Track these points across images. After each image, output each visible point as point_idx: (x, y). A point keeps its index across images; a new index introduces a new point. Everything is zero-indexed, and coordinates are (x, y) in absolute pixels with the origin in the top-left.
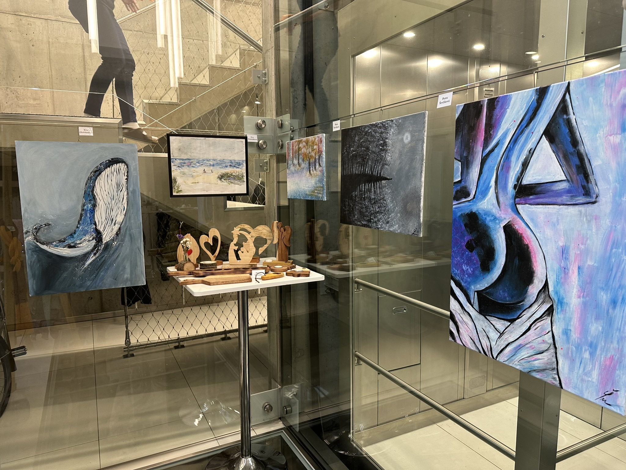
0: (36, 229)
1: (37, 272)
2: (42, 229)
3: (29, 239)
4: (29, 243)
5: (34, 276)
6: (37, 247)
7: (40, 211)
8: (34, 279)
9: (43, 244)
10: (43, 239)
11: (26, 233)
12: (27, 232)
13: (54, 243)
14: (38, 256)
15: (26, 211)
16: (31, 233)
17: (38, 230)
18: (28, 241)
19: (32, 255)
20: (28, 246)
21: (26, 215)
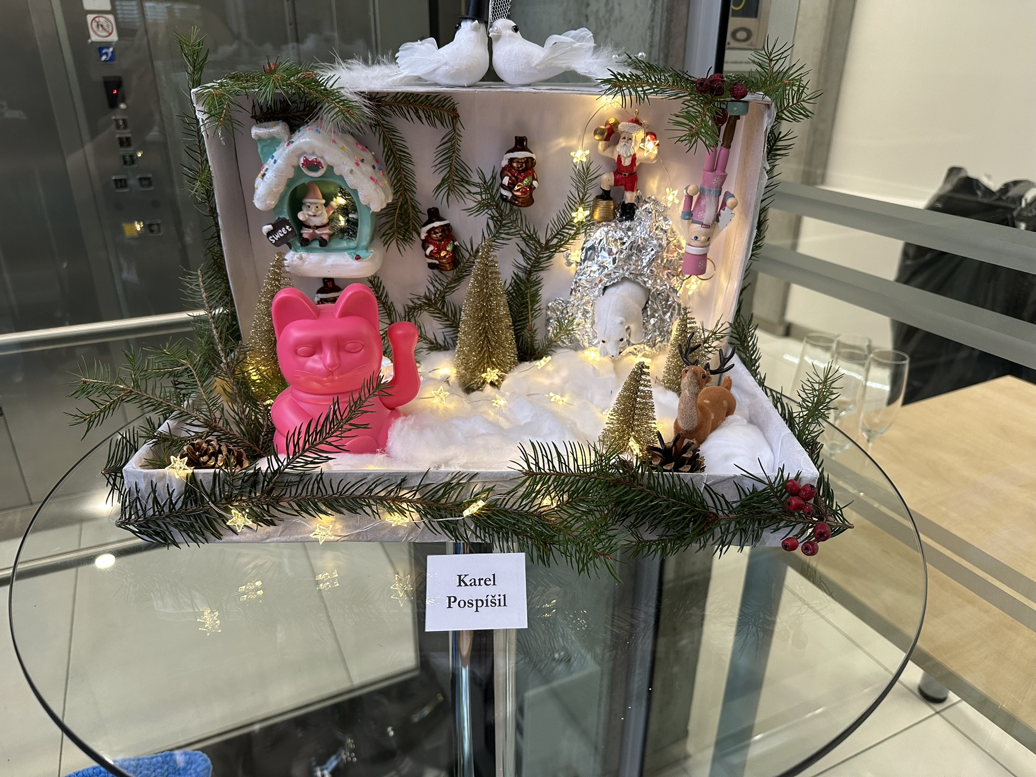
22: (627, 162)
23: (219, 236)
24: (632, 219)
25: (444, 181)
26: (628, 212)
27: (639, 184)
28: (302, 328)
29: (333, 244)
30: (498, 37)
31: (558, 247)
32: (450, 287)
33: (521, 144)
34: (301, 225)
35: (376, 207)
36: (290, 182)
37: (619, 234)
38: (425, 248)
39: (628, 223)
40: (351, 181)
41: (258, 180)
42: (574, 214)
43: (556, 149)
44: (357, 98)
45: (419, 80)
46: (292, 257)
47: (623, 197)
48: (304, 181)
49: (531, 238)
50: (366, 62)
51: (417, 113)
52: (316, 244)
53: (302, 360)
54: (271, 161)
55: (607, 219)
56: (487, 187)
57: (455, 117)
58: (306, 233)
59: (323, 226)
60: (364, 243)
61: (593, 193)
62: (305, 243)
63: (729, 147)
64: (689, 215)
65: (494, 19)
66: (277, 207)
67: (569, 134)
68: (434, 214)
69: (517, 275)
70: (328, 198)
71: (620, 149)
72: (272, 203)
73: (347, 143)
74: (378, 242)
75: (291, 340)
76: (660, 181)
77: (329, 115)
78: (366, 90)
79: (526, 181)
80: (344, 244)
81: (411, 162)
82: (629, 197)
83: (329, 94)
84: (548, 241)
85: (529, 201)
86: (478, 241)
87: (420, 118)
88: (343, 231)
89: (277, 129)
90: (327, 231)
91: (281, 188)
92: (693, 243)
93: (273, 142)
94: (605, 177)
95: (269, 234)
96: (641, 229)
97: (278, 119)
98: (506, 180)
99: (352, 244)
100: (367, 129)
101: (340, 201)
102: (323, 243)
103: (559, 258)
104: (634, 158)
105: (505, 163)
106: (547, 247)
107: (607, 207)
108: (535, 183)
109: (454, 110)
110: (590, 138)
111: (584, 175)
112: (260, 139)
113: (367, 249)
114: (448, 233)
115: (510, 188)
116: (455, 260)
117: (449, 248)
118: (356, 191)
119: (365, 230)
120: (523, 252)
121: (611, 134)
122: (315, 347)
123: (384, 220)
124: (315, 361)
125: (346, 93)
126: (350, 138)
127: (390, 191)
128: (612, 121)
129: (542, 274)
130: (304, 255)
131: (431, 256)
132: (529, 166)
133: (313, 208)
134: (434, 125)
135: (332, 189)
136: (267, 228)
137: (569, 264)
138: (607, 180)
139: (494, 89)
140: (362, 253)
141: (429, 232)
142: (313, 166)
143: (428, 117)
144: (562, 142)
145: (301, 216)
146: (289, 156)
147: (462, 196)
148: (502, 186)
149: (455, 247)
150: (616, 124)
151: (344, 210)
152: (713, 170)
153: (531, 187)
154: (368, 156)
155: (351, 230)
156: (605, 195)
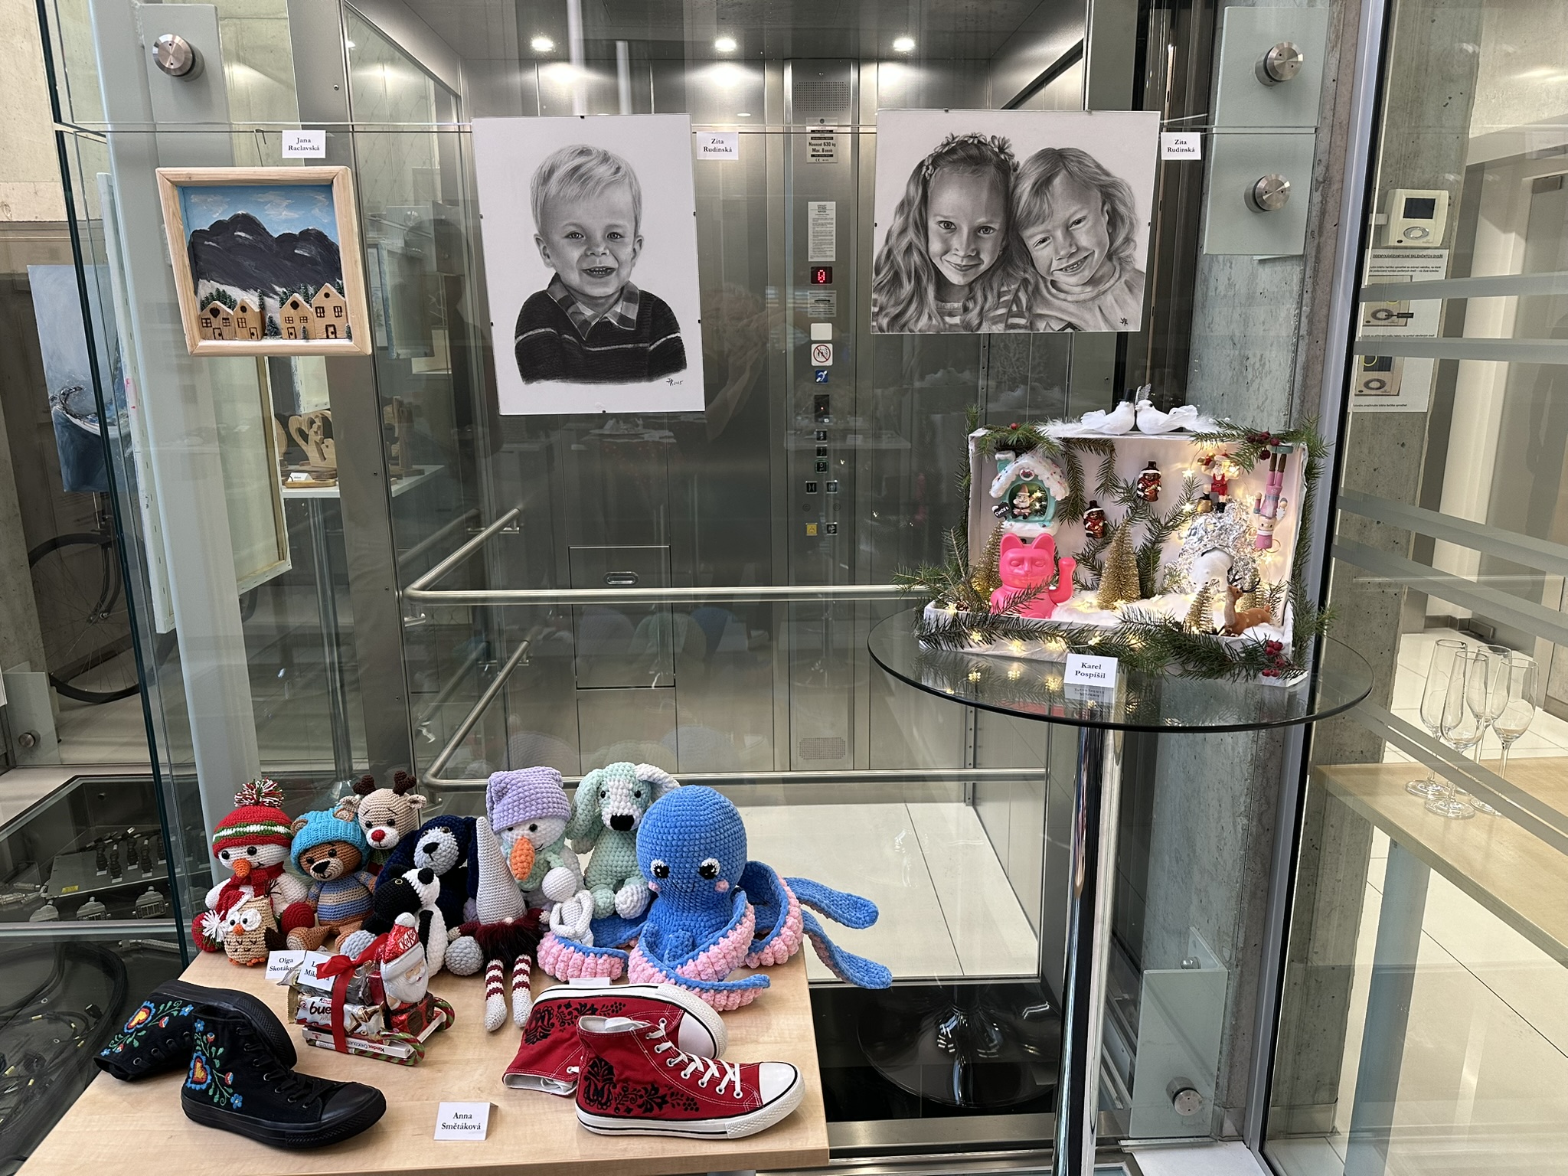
0: (64, 394)
1: (71, 458)
2: (72, 395)
3: (56, 408)
4: (57, 415)
5: (67, 463)
6: (68, 420)
7: (67, 369)
8: (68, 467)
9: (75, 416)
10: (74, 410)
11: (52, 400)
12: (54, 398)
13: (89, 417)
14: (70, 434)
15: (49, 367)
16: (58, 400)
17: (66, 395)
18: (56, 411)
19: (62, 432)
20: (56, 419)
21: (50, 374)
22: (1219, 478)
23: (967, 511)
24: (1223, 512)
25: (1102, 485)
26: (1221, 507)
27: (1229, 491)
28: (1013, 553)
29: (1030, 518)
30: (1140, 410)
31: (1173, 528)
32: (1097, 550)
33: (1152, 465)
34: (1014, 506)
35: (1059, 499)
36: (1013, 482)
37: (1214, 520)
38: (1085, 524)
39: (1219, 515)
40: (1047, 484)
41: (995, 482)
42: (1183, 507)
43: (1174, 469)
44: (1057, 441)
45: (1092, 432)
46: (1006, 524)
47: (1218, 499)
48: (1020, 483)
49: (1155, 521)
50: (1063, 422)
51: (1089, 447)
52: (1021, 518)
53: (1012, 568)
54: (1003, 472)
55: (1206, 511)
56: (1129, 490)
57: (1113, 450)
58: (1016, 511)
59: (1026, 508)
60: (1049, 518)
61: (1197, 495)
62: (1015, 517)
63: (1282, 471)
64: (1258, 511)
65: (1139, 400)
66: (1003, 496)
67: (1184, 461)
68: (1094, 504)
69: (1145, 545)
70: (1031, 493)
71: (1215, 471)
72: (1001, 494)
73: (1047, 463)
74: (1057, 520)
75: (1009, 559)
76: (1244, 490)
77: (1041, 449)
78: (1062, 436)
79: (1153, 487)
80: (1037, 518)
81: (1083, 474)
82: (1222, 499)
83: (1042, 438)
84: (1166, 524)
85: (1156, 499)
86: (1120, 521)
87: (1091, 450)
88: (1037, 511)
89: (1010, 455)
90: (1028, 511)
91: (1008, 486)
92: (1262, 528)
93: (1007, 462)
94: (1205, 486)
95: (995, 511)
96: (1228, 519)
97: (1010, 449)
98: (1140, 486)
99: (1042, 519)
100: (1060, 457)
101: (1038, 494)
102: (1025, 517)
103: (1174, 534)
104: (1223, 476)
105: (1141, 476)
106: (1166, 527)
107: (1207, 504)
108: (1159, 488)
109: (1113, 446)
110: (1196, 464)
111: (1190, 486)
112: (1000, 460)
113: (1050, 521)
114: (1101, 515)
115: (1142, 490)
116: (1104, 531)
117: (1101, 524)
118: (1049, 489)
119: (1050, 511)
120: (1149, 529)
121: (1209, 462)
122: (1020, 562)
123: (1062, 507)
124: (1019, 569)
125: (1052, 439)
126: (1049, 461)
127: (1068, 490)
128: (1211, 454)
129: (1162, 545)
130: (1013, 523)
131: (1088, 529)
132: (1156, 478)
133: (1022, 498)
134: (1099, 454)
135: (1034, 488)
136: (994, 508)
137: (1181, 538)
138: (1207, 488)
139: (1136, 437)
140: (1046, 524)
141: (1089, 514)
142: (1027, 475)
143: (1096, 450)
144: (1179, 465)
145: (1015, 502)
146: (1015, 469)
147: (1113, 495)
148: (1138, 489)
149: (1104, 524)
150: (1213, 456)
151: (1040, 500)
152: (1272, 484)
153: (1156, 490)
154: (1058, 470)
155: (1043, 511)
156: (1206, 497)
